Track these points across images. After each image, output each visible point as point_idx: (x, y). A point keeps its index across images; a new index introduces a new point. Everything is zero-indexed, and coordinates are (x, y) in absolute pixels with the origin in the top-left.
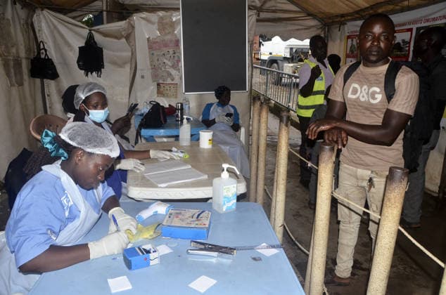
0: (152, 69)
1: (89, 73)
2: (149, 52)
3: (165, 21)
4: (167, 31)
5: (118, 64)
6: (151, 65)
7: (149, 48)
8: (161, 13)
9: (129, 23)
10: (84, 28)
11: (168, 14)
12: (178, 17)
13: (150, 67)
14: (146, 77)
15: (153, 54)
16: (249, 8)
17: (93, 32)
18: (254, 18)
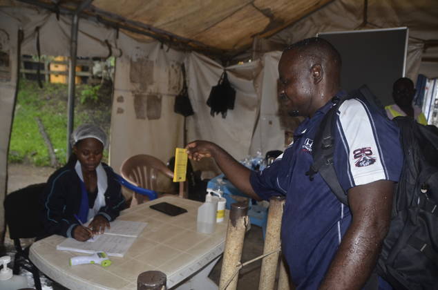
0: (280, 115)
5: (245, 105)
6: (280, 111)
10: (220, 68)
14: (273, 123)
16: (410, 43)
17: (228, 72)
18: (419, 54)
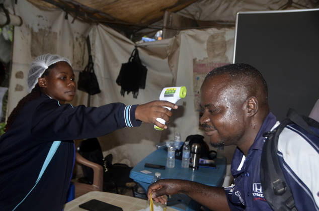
0: (196, 95)
1: (126, 92)
2: (194, 75)
3: (215, 40)
4: (217, 53)
6: (195, 92)
7: (194, 71)
8: (212, 31)
9: (175, 40)
10: (131, 44)
11: (222, 31)
12: (232, 35)
13: (193, 94)
15: (198, 78)
17: (138, 49)
